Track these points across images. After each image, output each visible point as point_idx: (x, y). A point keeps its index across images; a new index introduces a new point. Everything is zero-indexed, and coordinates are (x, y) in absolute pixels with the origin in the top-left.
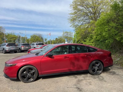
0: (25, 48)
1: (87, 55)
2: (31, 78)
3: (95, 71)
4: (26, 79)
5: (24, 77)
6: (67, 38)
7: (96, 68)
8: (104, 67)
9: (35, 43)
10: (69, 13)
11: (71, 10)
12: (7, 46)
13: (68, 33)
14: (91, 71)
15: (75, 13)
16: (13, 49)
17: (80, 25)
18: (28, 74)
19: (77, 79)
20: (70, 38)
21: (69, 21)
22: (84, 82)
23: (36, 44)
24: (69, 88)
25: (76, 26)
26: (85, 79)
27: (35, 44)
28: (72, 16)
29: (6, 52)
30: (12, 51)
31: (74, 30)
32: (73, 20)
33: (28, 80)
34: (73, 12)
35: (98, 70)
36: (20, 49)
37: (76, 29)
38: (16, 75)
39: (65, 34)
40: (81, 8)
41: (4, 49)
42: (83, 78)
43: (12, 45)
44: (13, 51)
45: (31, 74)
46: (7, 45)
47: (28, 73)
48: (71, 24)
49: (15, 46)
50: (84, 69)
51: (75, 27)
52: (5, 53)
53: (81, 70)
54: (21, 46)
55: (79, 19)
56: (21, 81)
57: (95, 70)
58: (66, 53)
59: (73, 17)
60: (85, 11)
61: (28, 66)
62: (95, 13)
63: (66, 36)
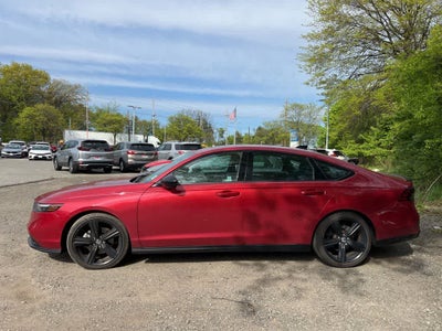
0: (138, 157)
1: (311, 190)
2: (105, 255)
3: (337, 253)
4: (88, 256)
5: (82, 249)
6: (296, 126)
7: (344, 241)
8: (378, 239)
9: (174, 143)
10: (305, 34)
11: (312, 20)
12: (80, 149)
13: (301, 108)
14: (322, 252)
15: (330, 32)
16: (99, 159)
17: (344, 79)
18: (98, 242)
19: (261, 275)
20: (310, 126)
21: (303, 64)
22: (283, 286)
23: (177, 147)
24: (215, 301)
25: (329, 84)
26: (290, 277)
27: (173, 147)
28: (313, 44)
29: (78, 170)
30: (96, 167)
31: (323, 98)
32: (320, 59)
33: (96, 261)
34: (320, 28)
35: (349, 249)
36: (121, 160)
37: (327, 95)
38: (59, 241)
39: (292, 113)
40: (355, 12)
41: (70, 158)
42: (287, 274)
43: (95, 148)
44: (101, 167)
45: (107, 241)
46: (79, 145)
47: (98, 238)
48: (310, 77)
49: (106, 150)
50: (296, 240)
51: (325, 88)
52: (74, 172)
53: (282, 243)
54: (125, 149)
55: (343, 56)
56: (72, 262)
57: (337, 246)
58: (229, 179)
59: (316, 48)
60: (370, 26)
61: (97, 215)
62: (408, 33)
63: (295, 120)
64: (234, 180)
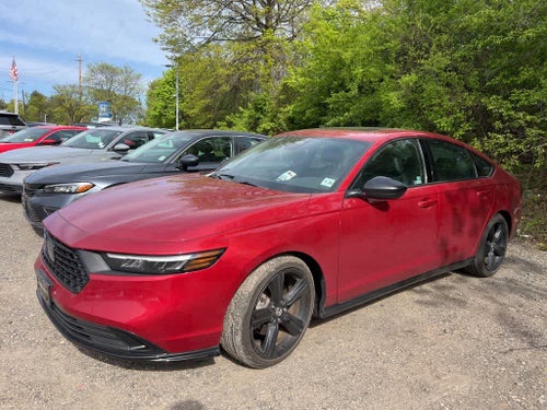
13: (114, 72)
17: (196, 42)
18: (279, 312)
20: (125, 98)
31: (170, 63)
37: (176, 59)
39: (101, 77)
45: (288, 308)
47: (278, 304)
48: (161, 31)
58: (419, 180)
63: (105, 88)
64: (423, 180)
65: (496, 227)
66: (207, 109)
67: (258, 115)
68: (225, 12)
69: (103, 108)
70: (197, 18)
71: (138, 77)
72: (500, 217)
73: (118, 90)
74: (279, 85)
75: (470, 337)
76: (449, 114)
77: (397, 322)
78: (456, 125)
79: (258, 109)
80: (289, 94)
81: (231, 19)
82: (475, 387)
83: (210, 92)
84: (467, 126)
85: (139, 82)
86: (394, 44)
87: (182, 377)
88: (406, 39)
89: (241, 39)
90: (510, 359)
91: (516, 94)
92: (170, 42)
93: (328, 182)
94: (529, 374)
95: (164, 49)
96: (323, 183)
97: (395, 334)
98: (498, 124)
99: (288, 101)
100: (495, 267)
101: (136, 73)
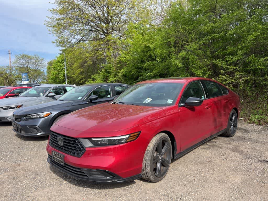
1: (227, 100)
17: (73, 42)
20: (36, 71)
21: (51, 29)
28: (57, 17)
47: (160, 154)
58: (203, 97)
63: (25, 66)
64: (205, 98)
65: (233, 115)
66: (81, 73)
67: (108, 74)
68: (87, 27)
69: (24, 76)
70: (74, 31)
71: (42, 60)
72: (234, 110)
73: (32, 67)
74: (117, 60)
75: (234, 161)
76: (200, 68)
77: (203, 158)
78: (204, 73)
79: (107, 71)
80: (122, 64)
81: (90, 30)
82: (243, 179)
83: (82, 65)
84: (209, 73)
85: (43, 62)
86: (172, 40)
87: (125, 190)
88: (177, 37)
89: (96, 39)
90: (252, 167)
91: (227, 58)
92: (60, 43)
93: (170, 101)
94: (262, 171)
95: (57, 46)
96: (168, 102)
97: (204, 163)
98: (222, 71)
99: (121, 67)
100: (234, 132)
101: (41, 58)
